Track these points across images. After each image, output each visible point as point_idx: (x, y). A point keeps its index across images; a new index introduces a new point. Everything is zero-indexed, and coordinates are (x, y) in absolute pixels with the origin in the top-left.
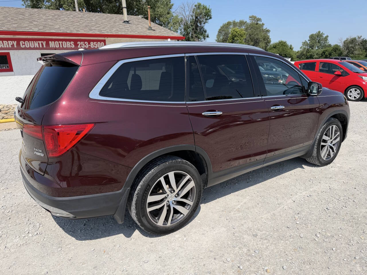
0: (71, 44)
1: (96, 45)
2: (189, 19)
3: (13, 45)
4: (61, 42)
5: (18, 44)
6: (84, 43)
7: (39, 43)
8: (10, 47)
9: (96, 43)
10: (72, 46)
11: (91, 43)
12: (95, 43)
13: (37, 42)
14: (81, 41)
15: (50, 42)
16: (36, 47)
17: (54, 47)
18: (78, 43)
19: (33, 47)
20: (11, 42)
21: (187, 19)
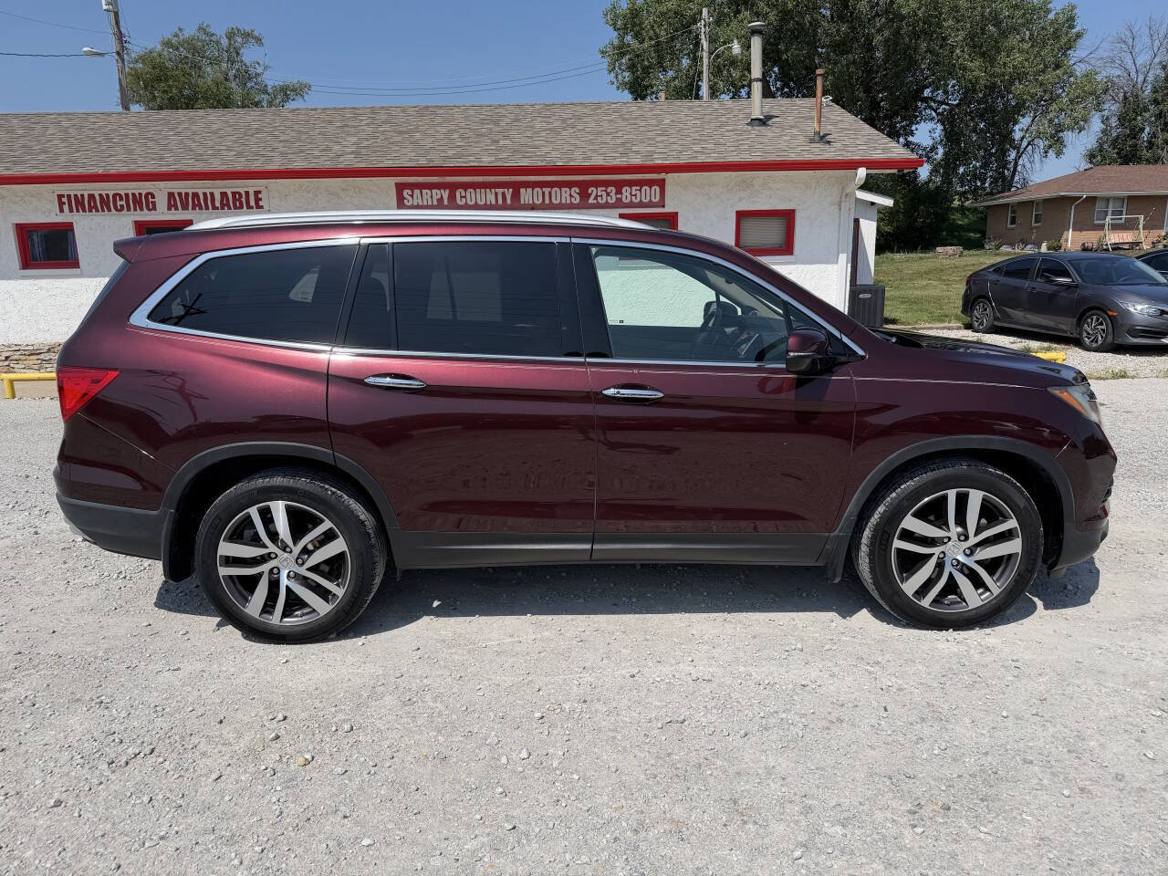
0: (573, 194)
1: (635, 195)
2: (1150, 78)
3: (441, 199)
4: (547, 190)
5: (452, 197)
6: (606, 191)
7: (496, 194)
8: (435, 203)
9: (638, 188)
10: (573, 199)
11: (624, 190)
12: (634, 188)
13: (493, 190)
14: (597, 184)
15: (523, 190)
16: (488, 203)
17: (531, 202)
18: (590, 191)
19: (483, 203)
20: (438, 191)
21: (1141, 78)
